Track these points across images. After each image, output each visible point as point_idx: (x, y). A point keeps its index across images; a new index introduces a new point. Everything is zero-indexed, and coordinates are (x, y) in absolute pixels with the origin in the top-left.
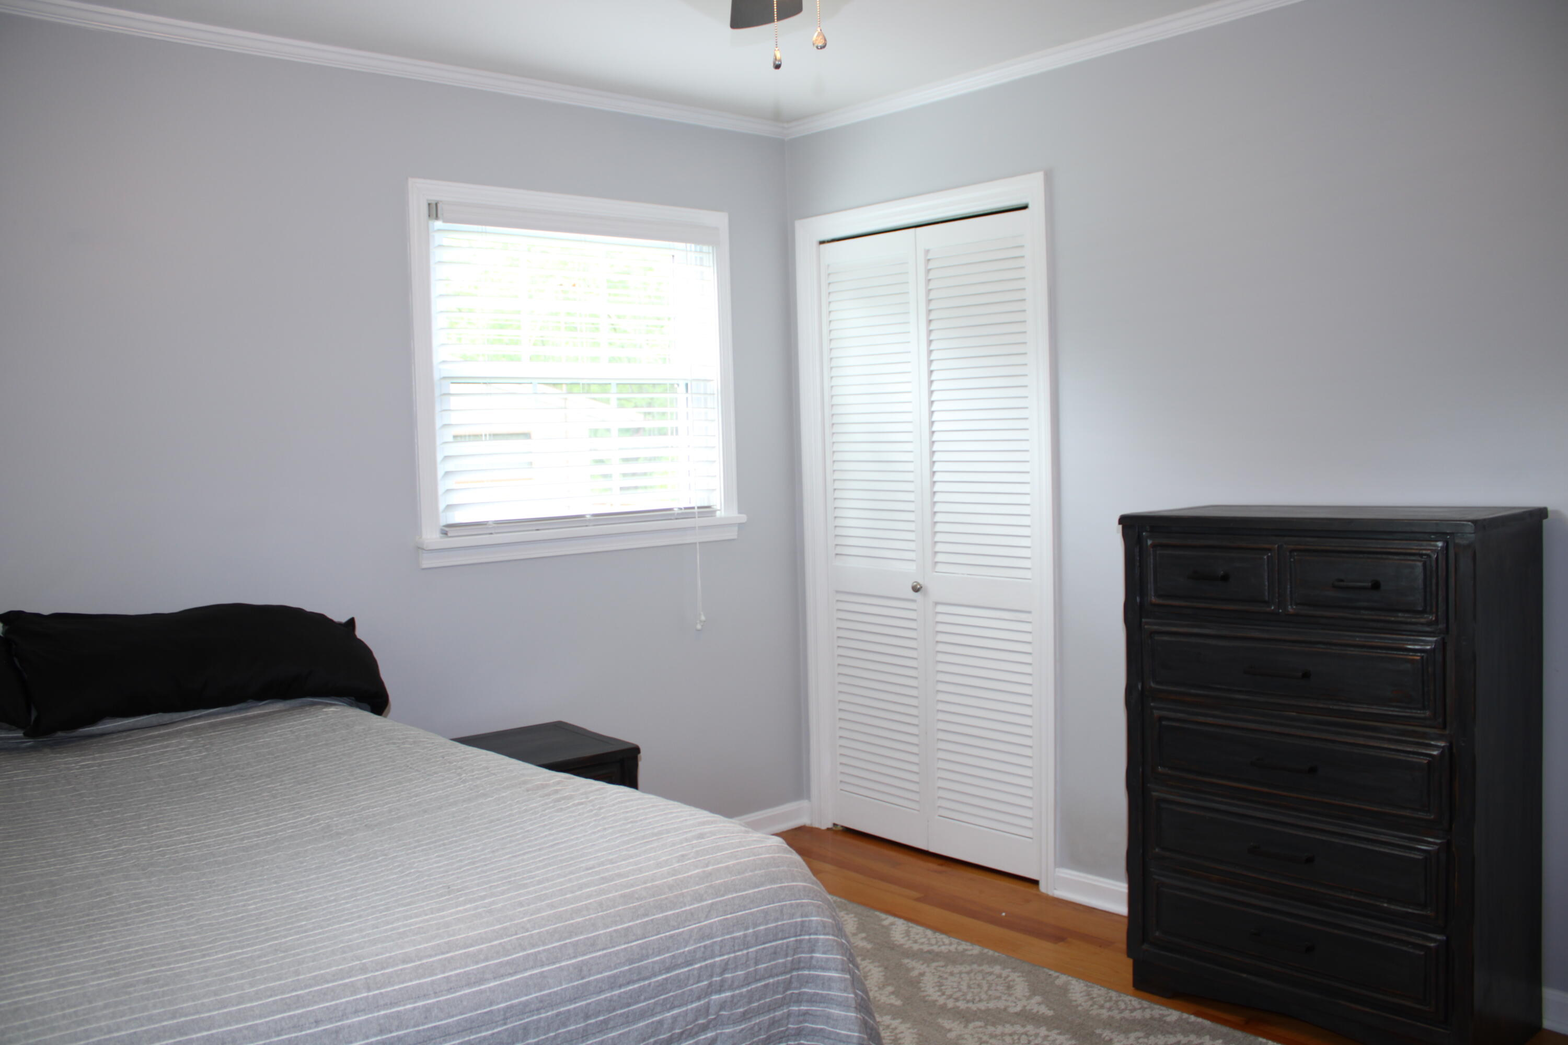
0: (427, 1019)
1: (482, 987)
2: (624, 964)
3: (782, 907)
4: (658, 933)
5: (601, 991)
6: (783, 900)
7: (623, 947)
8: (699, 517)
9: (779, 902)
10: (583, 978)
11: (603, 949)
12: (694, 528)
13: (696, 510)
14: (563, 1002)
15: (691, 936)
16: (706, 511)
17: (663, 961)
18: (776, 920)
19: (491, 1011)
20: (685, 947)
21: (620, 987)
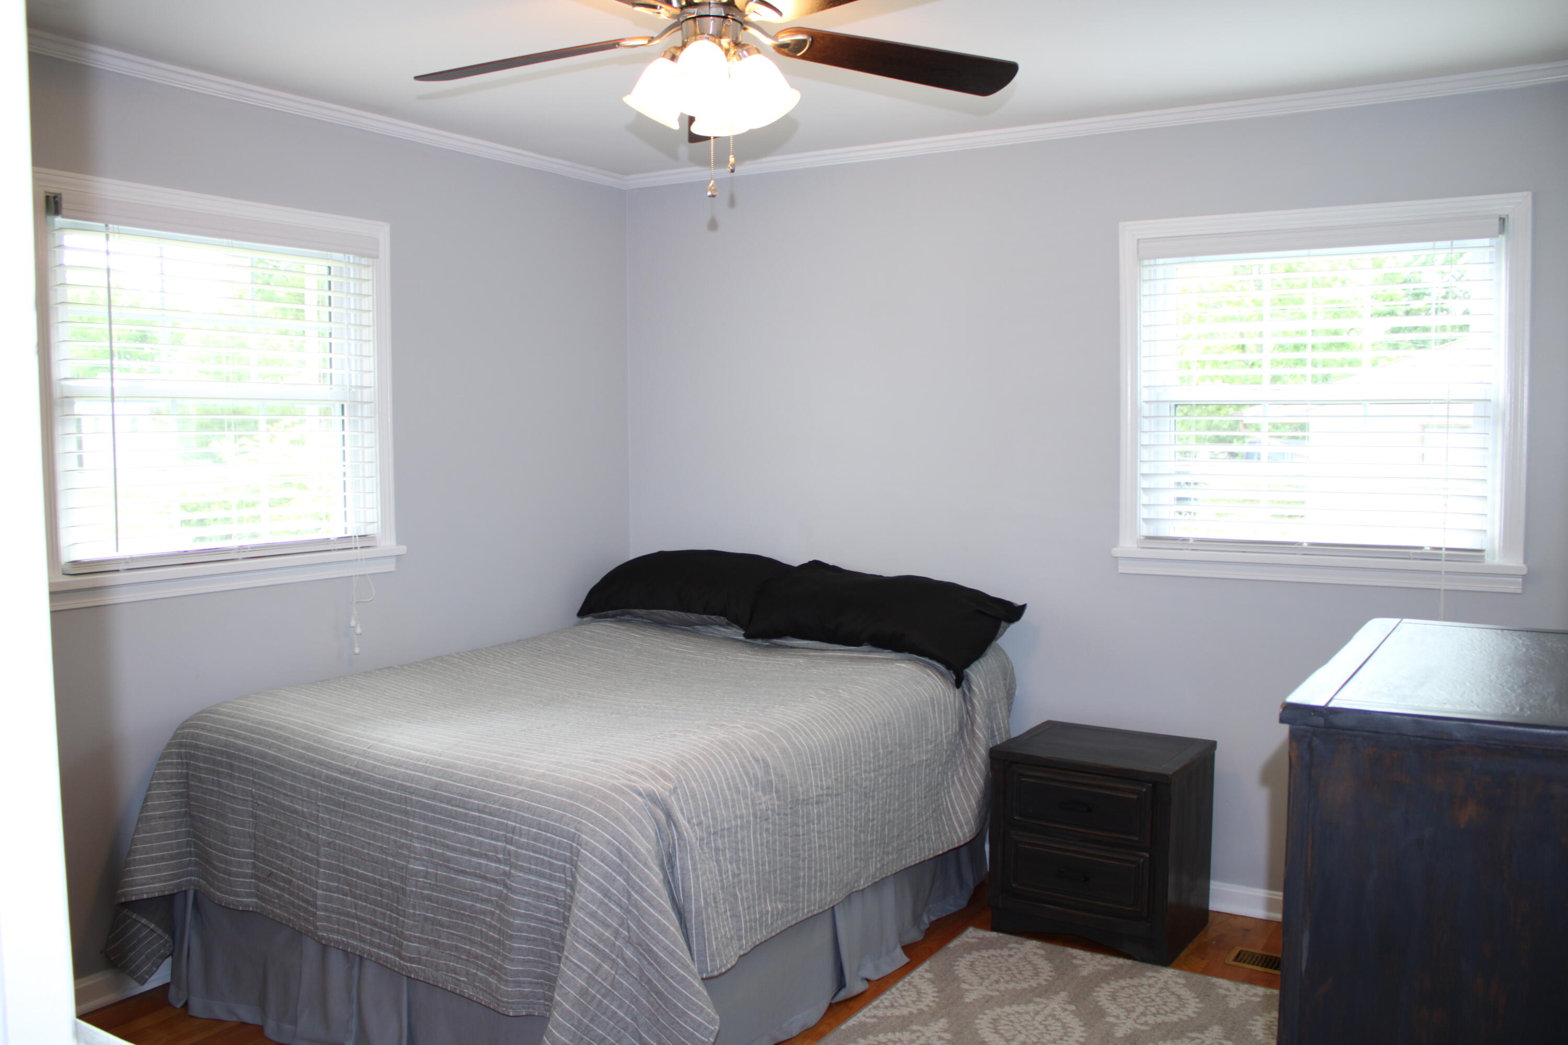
0: (372, 771)
1: (398, 769)
2: (458, 794)
3: (563, 816)
4: (484, 789)
5: (441, 802)
6: (567, 812)
7: (462, 785)
8: (1446, 560)
9: (563, 811)
10: (436, 790)
11: (453, 781)
12: (1439, 572)
13: (1443, 552)
14: (423, 797)
15: (499, 800)
16: (1476, 554)
17: (478, 805)
18: (556, 821)
19: (394, 782)
20: (493, 804)
21: (452, 805)
